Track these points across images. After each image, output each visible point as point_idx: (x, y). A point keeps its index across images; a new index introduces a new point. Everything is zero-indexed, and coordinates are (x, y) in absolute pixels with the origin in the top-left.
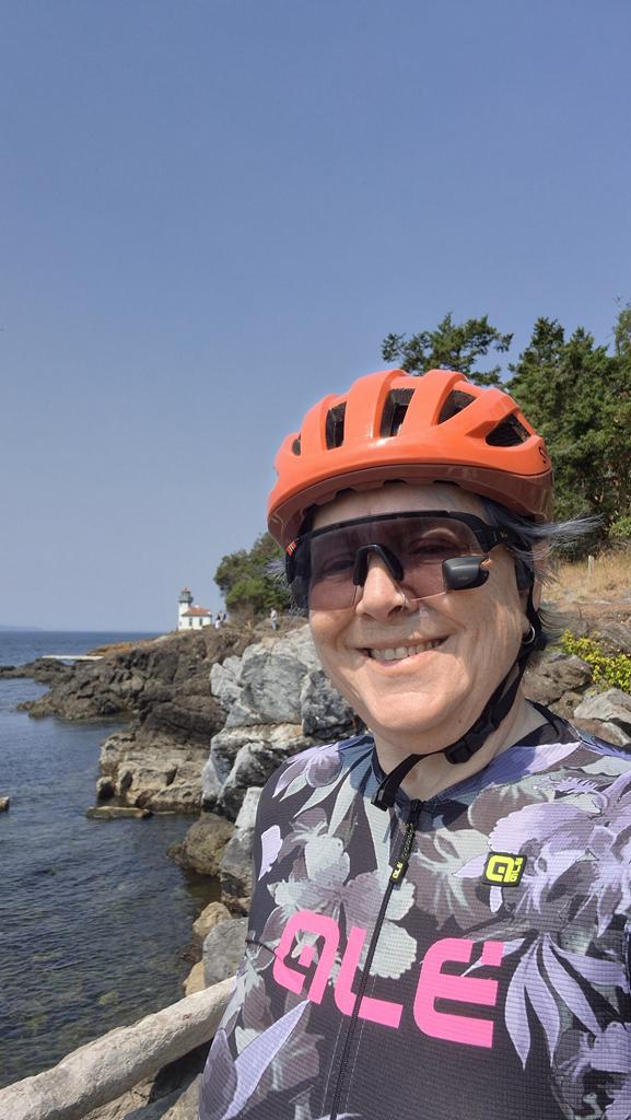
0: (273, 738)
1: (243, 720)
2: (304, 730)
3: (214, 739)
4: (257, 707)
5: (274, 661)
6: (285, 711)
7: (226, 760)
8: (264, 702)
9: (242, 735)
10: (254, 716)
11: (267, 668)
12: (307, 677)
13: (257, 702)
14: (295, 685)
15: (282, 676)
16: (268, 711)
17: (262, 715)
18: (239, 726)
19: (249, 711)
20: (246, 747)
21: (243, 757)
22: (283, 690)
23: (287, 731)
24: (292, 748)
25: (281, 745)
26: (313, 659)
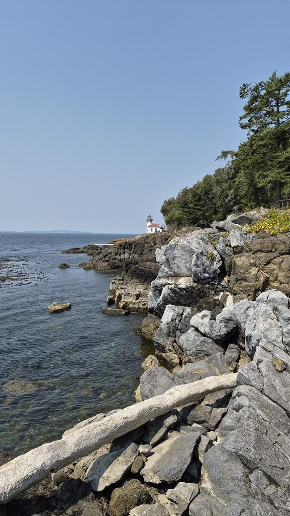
0: (179, 283)
1: (165, 274)
2: (193, 279)
3: (152, 282)
4: (172, 268)
5: (179, 248)
6: (184, 271)
7: (158, 292)
8: (174, 266)
10: (170, 273)
11: (176, 251)
12: (194, 255)
13: (172, 266)
14: (189, 259)
15: (183, 255)
16: (176, 270)
17: (174, 272)
18: (164, 277)
20: (167, 286)
21: (165, 291)
22: (184, 261)
23: (186, 280)
24: (187, 288)
25: (183, 286)
26: (198, 246)
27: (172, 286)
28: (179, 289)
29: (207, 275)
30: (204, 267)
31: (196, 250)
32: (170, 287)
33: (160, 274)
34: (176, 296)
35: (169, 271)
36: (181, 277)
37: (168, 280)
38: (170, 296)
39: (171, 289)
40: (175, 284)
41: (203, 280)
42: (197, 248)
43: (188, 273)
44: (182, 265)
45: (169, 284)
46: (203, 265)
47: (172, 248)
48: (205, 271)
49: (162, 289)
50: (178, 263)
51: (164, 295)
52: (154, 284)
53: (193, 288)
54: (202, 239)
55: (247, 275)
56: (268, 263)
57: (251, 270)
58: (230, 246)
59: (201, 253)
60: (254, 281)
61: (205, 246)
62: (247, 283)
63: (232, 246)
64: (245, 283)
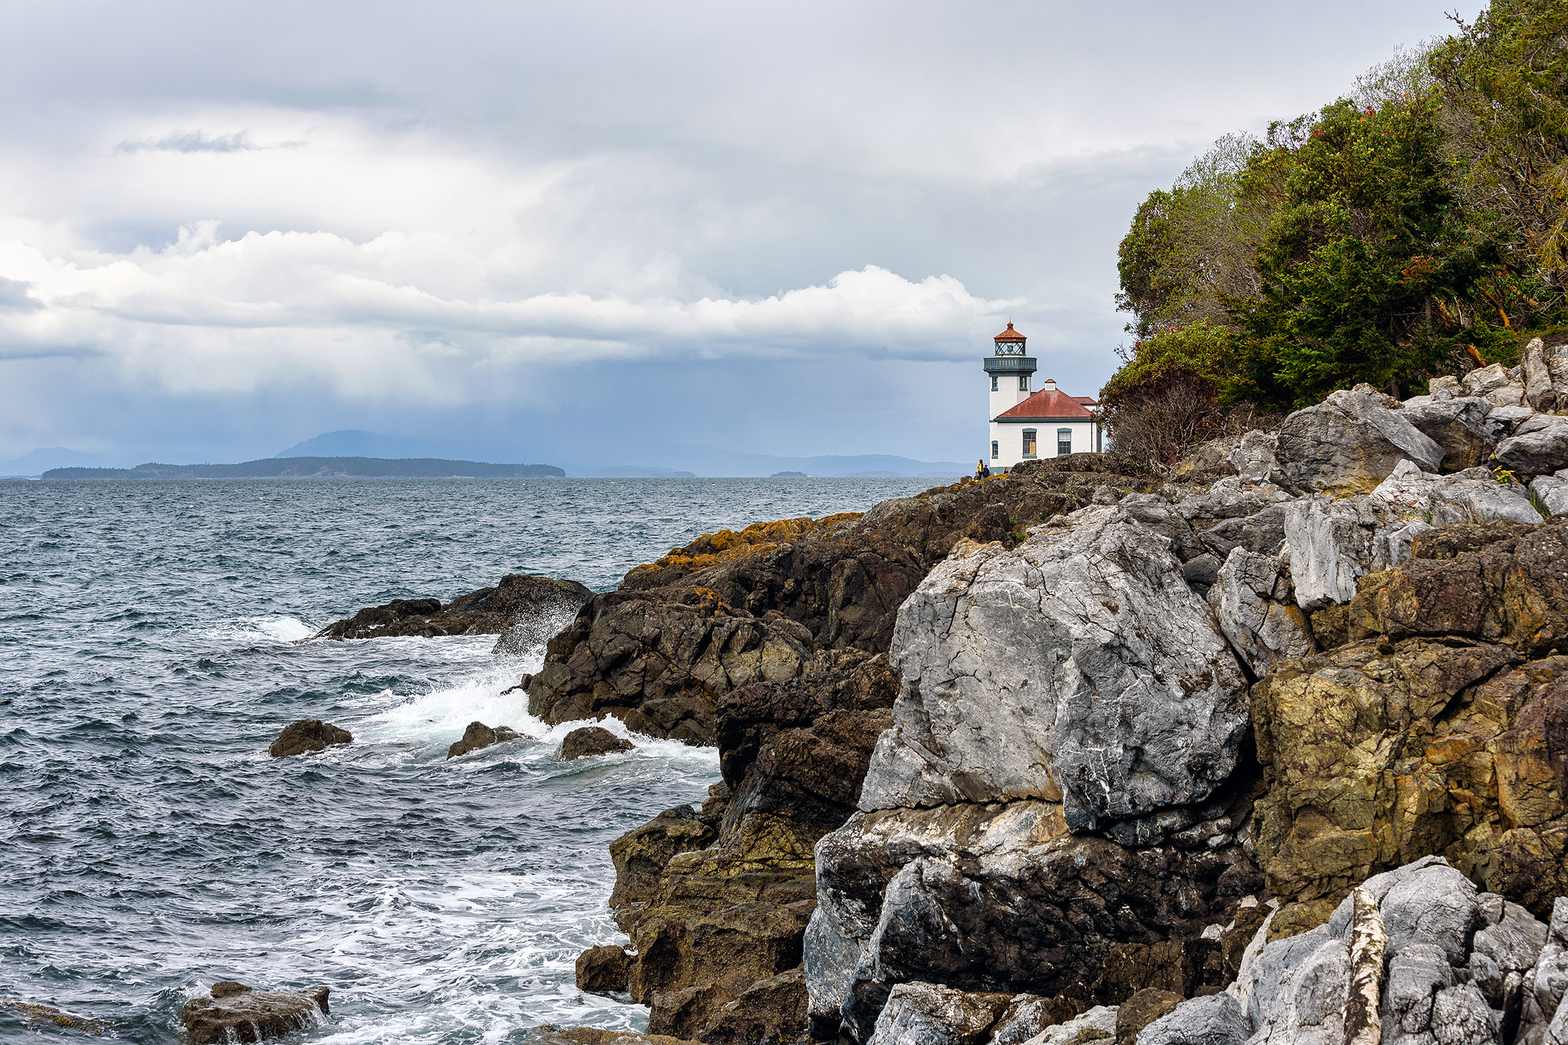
0: (986, 842)
1: (905, 790)
2: (1069, 819)
3: (823, 844)
4: (941, 751)
5: (976, 616)
6: (1020, 766)
7: (857, 905)
8: (958, 738)
9: (902, 833)
10: (935, 778)
11: (958, 640)
12: (1069, 664)
13: (941, 737)
14: (1039, 687)
15: (1005, 661)
16: (972, 763)
17: (959, 776)
18: (895, 810)
19: (919, 761)
20: (911, 867)
21: (898, 896)
22: (1010, 701)
23: (1028, 823)
24: (1036, 873)
25: (1005, 864)
26: (1093, 607)
27: (944, 868)
28: (986, 880)
29: (1151, 789)
30: (1133, 741)
31: (1077, 630)
32: (929, 873)
33: (873, 791)
34: (964, 932)
35: (931, 767)
36: (1001, 807)
37: (923, 828)
38: (927, 928)
39: (935, 885)
40: (964, 855)
41: (1129, 820)
42: (1085, 619)
43: (1040, 781)
44: (1003, 724)
45: (926, 852)
46: (1126, 722)
47: (936, 616)
48: (1138, 761)
50: (978, 714)
51: (892, 926)
52: (834, 851)
53: (1067, 872)
54: (1125, 559)
55: (1335, 785)
56: (1455, 706)
57: (1358, 752)
58: (1290, 600)
59: (1108, 647)
60: (1369, 821)
61: (1138, 601)
62: (1336, 833)
63: (1302, 601)
64: (1328, 833)
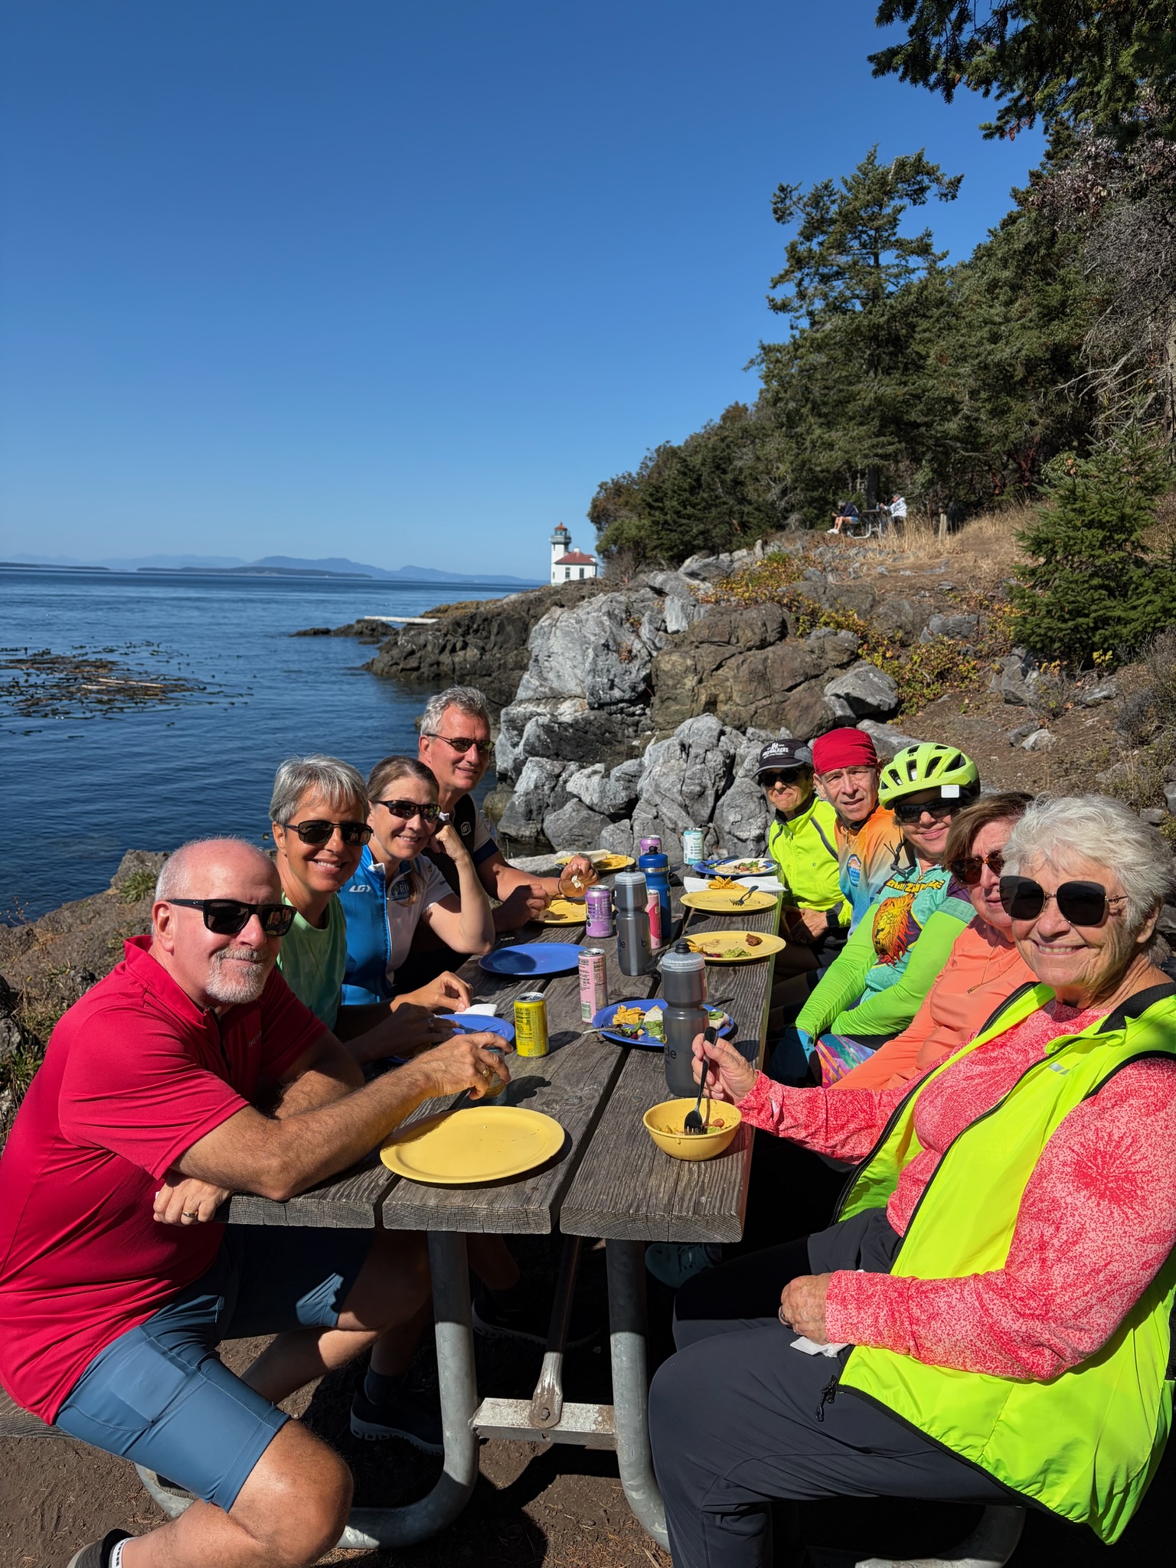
0: (560, 711)
1: (532, 693)
2: (589, 704)
3: (503, 711)
4: (546, 679)
5: (558, 632)
6: (572, 686)
7: (515, 732)
8: (551, 675)
9: (531, 708)
10: (543, 689)
11: (551, 642)
12: (590, 650)
13: (545, 675)
14: (580, 658)
15: (568, 649)
16: (555, 685)
17: (551, 689)
18: (529, 700)
19: (538, 683)
20: (534, 719)
21: (530, 728)
22: (569, 663)
23: (574, 705)
24: (576, 722)
25: (567, 718)
26: (597, 631)
27: (546, 720)
28: (560, 724)
29: (617, 693)
30: (611, 677)
31: (593, 638)
32: (540, 722)
33: (521, 693)
34: (552, 741)
35: (541, 685)
36: (565, 699)
37: (538, 705)
38: (540, 740)
39: (543, 726)
40: (552, 715)
41: (609, 704)
42: (596, 635)
43: (578, 691)
44: (567, 670)
45: (539, 715)
46: (608, 671)
47: (544, 633)
48: (612, 684)
49: (524, 726)
50: (558, 667)
51: (528, 739)
52: (507, 714)
53: (588, 722)
54: (610, 614)
55: (678, 691)
56: (719, 666)
57: (686, 681)
58: (666, 631)
59: (604, 645)
60: (689, 703)
61: (614, 629)
62: (678, 707)
63: (669, 631)
64: (675, 707)
